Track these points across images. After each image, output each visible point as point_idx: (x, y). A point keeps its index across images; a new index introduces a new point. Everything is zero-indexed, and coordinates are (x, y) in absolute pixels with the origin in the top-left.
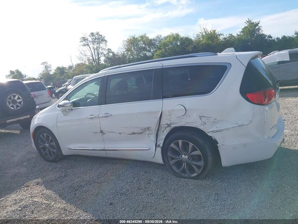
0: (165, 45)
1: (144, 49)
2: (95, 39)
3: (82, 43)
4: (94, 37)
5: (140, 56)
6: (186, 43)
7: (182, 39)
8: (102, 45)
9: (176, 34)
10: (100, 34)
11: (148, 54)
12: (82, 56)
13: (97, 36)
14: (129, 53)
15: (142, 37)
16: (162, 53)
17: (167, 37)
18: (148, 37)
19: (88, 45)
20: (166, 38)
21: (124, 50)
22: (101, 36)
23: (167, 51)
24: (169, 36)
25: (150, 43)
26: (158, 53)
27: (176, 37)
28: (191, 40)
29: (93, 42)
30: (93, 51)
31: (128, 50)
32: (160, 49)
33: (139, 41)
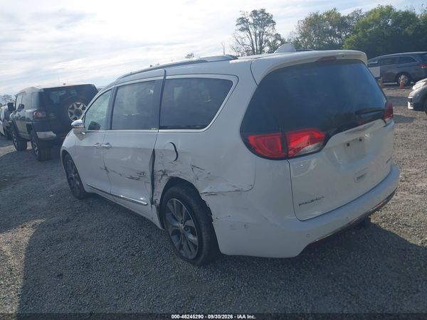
0: (365, 25)
1: (331, 33)
2: (259, 20)
3: (239, 27)
4: (257, 17)
5: (323, 44)
6: (403, 21)
7: (397, 14)
8: (267, 29)
9: (387, 7)
10: (266, 12)
11: (337, 41)
12: (239, 46)
13: (260, 15)
14: (306, 40)
15: (329, 14)
16: (358, 39)
17: (371, 13)
18: (339, 14)
19: (247, 29)
20: (369, 13)
21: (299, 36)
22: (268, 14)
23: (366, 35)
24: (375, 11)
25: (342, 23)
26: (351, 39)
27: (387, 12)
28: (413, 16)
29: (255, 25)
30: (253, 37)
31: (304, 35)
32: (355, 32)
33: (324, 21)
